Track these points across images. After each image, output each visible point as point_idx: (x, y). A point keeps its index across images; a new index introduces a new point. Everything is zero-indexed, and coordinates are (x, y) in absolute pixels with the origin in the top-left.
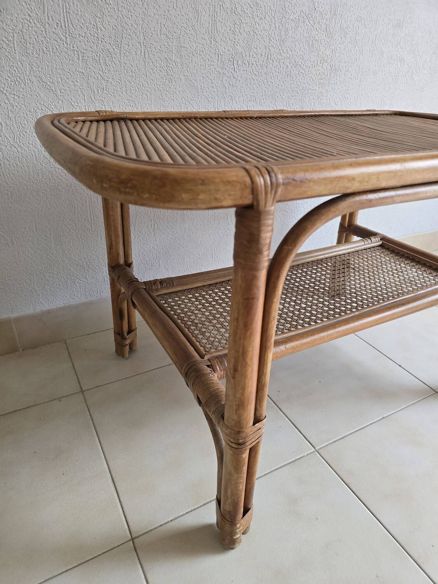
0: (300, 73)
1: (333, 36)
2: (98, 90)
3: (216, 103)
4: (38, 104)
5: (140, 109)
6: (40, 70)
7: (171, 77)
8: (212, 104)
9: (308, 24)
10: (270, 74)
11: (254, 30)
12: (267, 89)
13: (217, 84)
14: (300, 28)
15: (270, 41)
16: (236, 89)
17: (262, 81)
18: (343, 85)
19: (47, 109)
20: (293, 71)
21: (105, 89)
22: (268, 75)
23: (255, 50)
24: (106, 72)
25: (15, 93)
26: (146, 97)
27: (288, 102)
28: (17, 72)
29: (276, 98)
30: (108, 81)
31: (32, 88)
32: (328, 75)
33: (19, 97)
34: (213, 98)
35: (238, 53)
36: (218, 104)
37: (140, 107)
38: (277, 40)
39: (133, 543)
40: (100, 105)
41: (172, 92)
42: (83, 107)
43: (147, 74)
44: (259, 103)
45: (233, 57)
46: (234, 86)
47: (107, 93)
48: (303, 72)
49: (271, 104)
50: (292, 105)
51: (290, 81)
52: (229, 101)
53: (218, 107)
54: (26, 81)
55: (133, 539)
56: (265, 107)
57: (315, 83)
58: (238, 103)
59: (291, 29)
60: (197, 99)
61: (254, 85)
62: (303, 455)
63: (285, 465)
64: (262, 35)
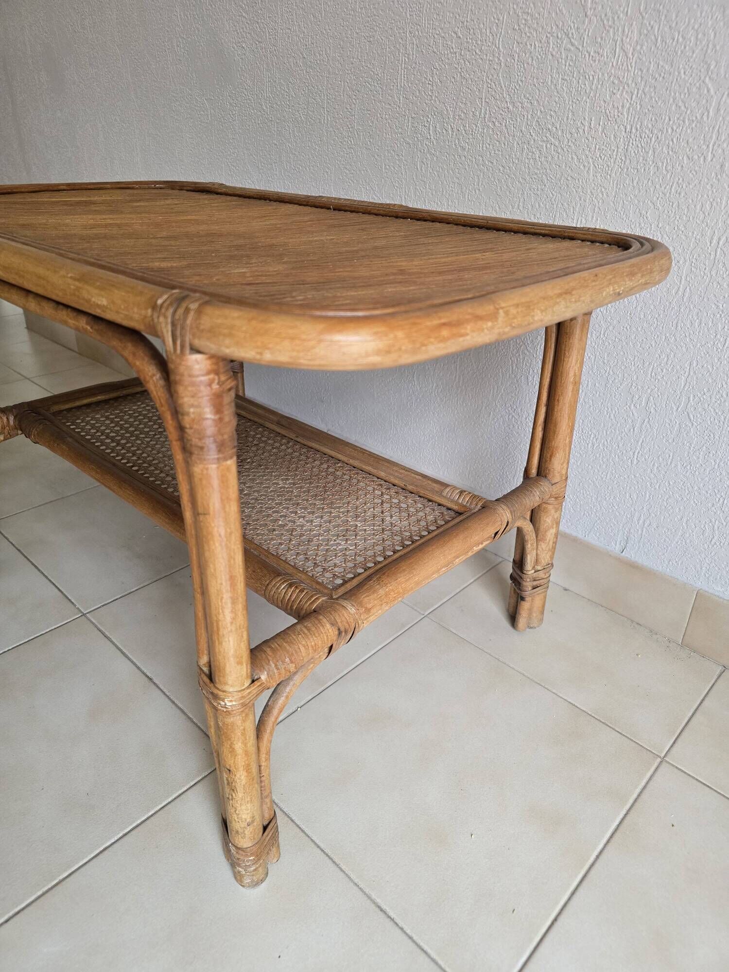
0: (549, 146)
1: (633, 64)
9: (569, 46)
10: (488, 146)
11: (463, 74)
13: (405, 162)
14: (550, 57)
15: (490, 89)
16: (431, 171)
18: (664, 172)
20: (534, 140)
22: (485, 148)
23: (463, 106)
27: (522, 200)
32: (620, 150)
35: (436, 114)
38: (503, 86)
44: (467, 197)
45: (429, 120)
48: (557, 144)
49: (488, 201)
51: (527, 161)
57: (584, 166)
59: (530, 63)
64: (476, 79)
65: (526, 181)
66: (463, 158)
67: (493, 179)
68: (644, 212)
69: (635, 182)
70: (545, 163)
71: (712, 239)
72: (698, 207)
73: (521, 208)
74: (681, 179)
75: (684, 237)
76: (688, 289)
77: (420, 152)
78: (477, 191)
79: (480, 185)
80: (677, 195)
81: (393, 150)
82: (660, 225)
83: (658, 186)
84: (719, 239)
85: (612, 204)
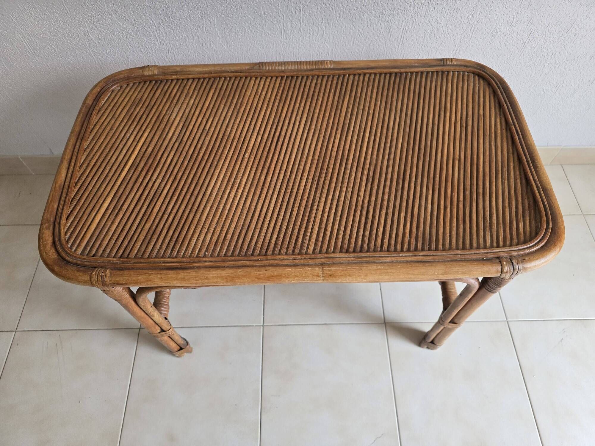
2: (165, 19)
3: (282, 25)
4: (119, 30)
5: (205, 31)
6: (115, 6)
7: (232, 6)
8: (278, 26)
12: (342, 12)
13: (282, 10)
16: (303, 13)
17: (336, 5)
18: (451, 4)
19: (126, 33)
21: (171, 17)
24: (170, 5)
25: (100, 22)
26: (209, 23)
27: (369, 23)
28: (98, 8)
29: (354, 19)
30: (173, 11)
31: (111, 18)
33: (103, 25)
34: (278, 21)
36: (284, 26)
37: (205, 30)
39: (139, 330)
40: (169, 29)
41: (235, 18)
42: (154, 31)
43: (208, 5)
44: (332, 25)
46: (302, 10)
47: (173, 20)
49: (347, 25)
50: (375, 25)
51: (372, 4)
52: (297, 23)
53: (285, 28)
54: (106, 14)
55: (140, 328)
56: (340, 27)
57: (408, 4)
58: (307, 24)
60: (261, 23)
61: (326, 9)
62: (253, 325)
63: (238, 326)
65: (372, 13)
66: (328, 5)
67: (350, 14)
68: (439, 22)
69: (436, 9)
70: (384, 4)
71: (471, 29)
72: (466, 17)
73: (369, 26)
74: (459, 6)
75: (458, 30)
76: (458, 50)
77: (294, 3)
78: (339, 21)
79: (341, 17)
80: (457, 13)
81: (270, 4)
82: (447, 26)
83: (447, 10)
84: (474, 28)
85: (423, 20)
